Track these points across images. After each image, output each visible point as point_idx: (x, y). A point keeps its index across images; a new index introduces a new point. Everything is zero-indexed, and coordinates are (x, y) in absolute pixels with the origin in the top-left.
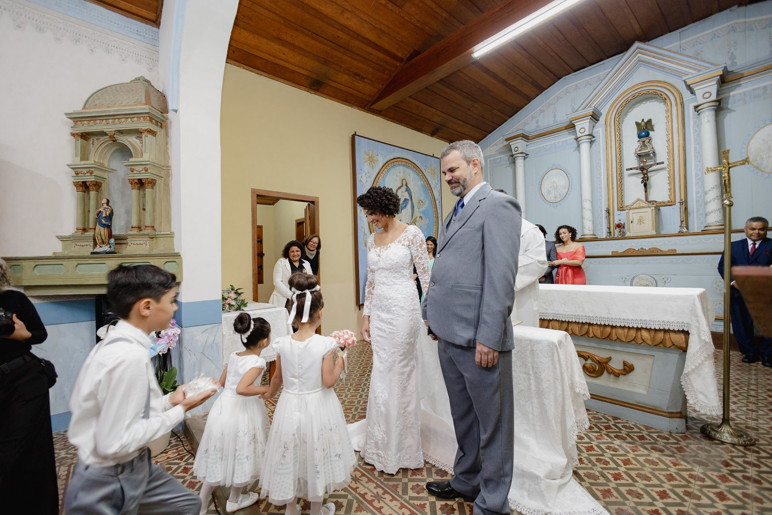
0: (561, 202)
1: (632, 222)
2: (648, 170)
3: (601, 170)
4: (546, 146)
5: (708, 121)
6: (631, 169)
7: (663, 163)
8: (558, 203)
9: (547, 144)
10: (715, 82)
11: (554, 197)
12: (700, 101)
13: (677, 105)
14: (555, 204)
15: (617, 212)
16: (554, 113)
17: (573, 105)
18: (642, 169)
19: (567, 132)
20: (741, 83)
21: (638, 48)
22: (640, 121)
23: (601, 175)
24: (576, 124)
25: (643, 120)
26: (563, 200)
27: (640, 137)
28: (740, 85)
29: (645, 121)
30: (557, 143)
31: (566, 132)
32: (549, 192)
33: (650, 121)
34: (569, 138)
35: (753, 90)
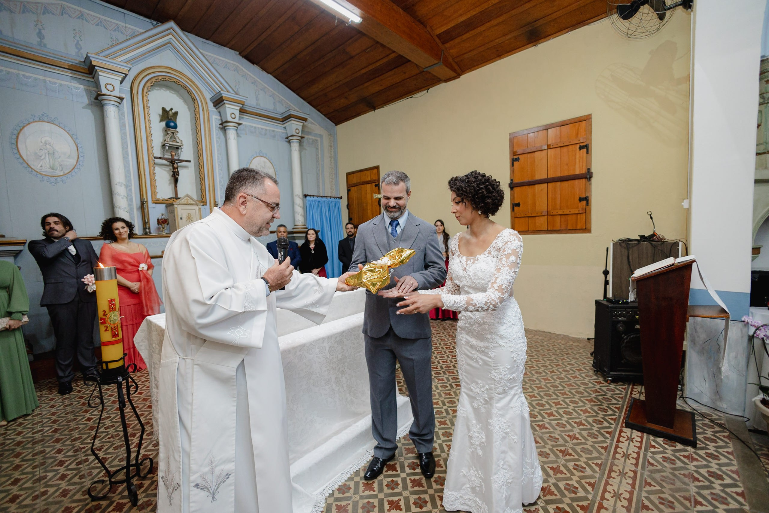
0: (64, 178)
1: (181, 218)
2: (179, 164)
3: (127, 148)
4: (24, 75)
5: (234, 139)
6: (160, 158)
7: (190, 161)
8: (59, 179)
9: (28, 74)
10: (239, 108)
11: (48, 166)
12: (229, 119)
13: (203, 110)
14: (53, 179)
15: (151, 205)
16: (40, 30)
17: (77, 38)
18: (172, 162)
19: (71, 75)
20: (245, 117)
21: (171, 28)
22: (168, 109)
23: (128, 155)
24: (100, 73)
25: (171, 109)
26: (69, 176)
27: (168, 126)
28: (243, 118)
29: (173, 111)
30: (50, 81)
31: (69, 73)
32: (38, 157)
33: (176, 113)
34: (73, 84)
35: (250, 126)
